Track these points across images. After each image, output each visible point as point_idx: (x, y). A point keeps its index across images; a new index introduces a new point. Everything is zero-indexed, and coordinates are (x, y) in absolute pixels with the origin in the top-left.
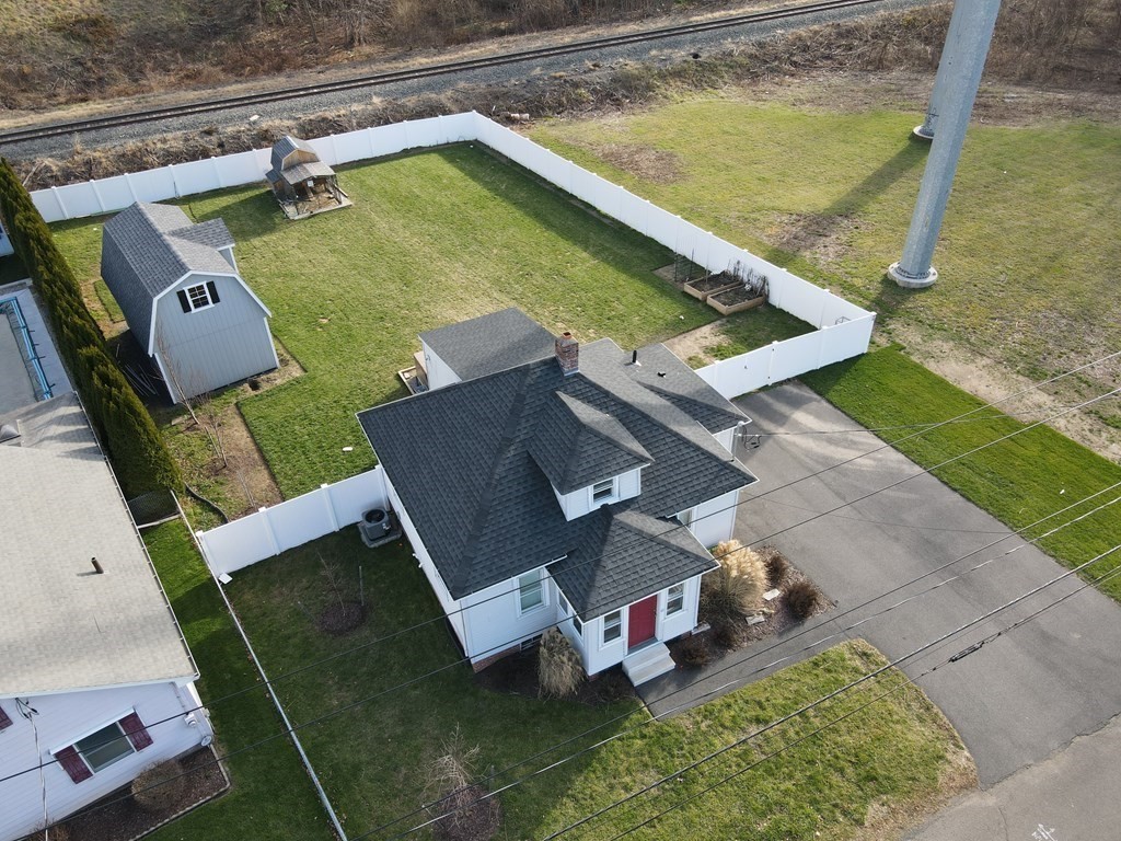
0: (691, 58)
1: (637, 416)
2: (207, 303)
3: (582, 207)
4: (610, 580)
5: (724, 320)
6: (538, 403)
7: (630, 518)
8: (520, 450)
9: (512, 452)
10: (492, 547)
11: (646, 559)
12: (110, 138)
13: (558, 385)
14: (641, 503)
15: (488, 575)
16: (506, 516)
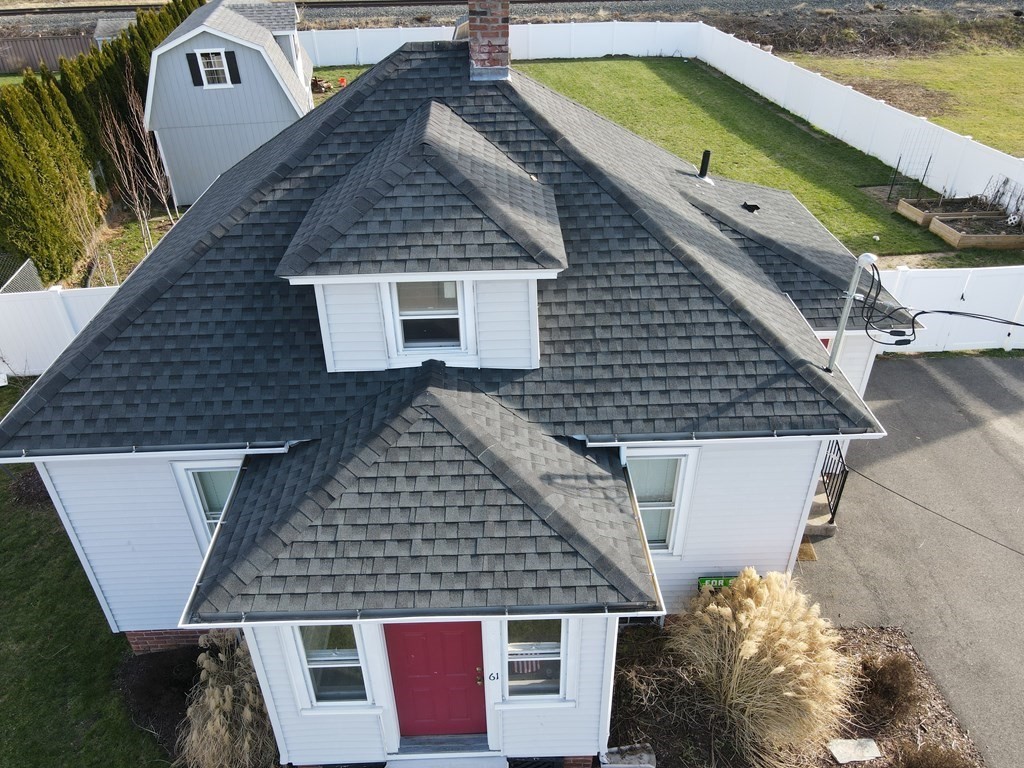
2: (225, 82)
4: (324, 536)
6: (386, 116)
7: (478, 413)
8: (298, 195)
9: (279, 195)
10: (125, 371)
11: (452, 515)
13: (447, 92)
14: (530, 388)
15: (79, 428)
16: (195, 316)
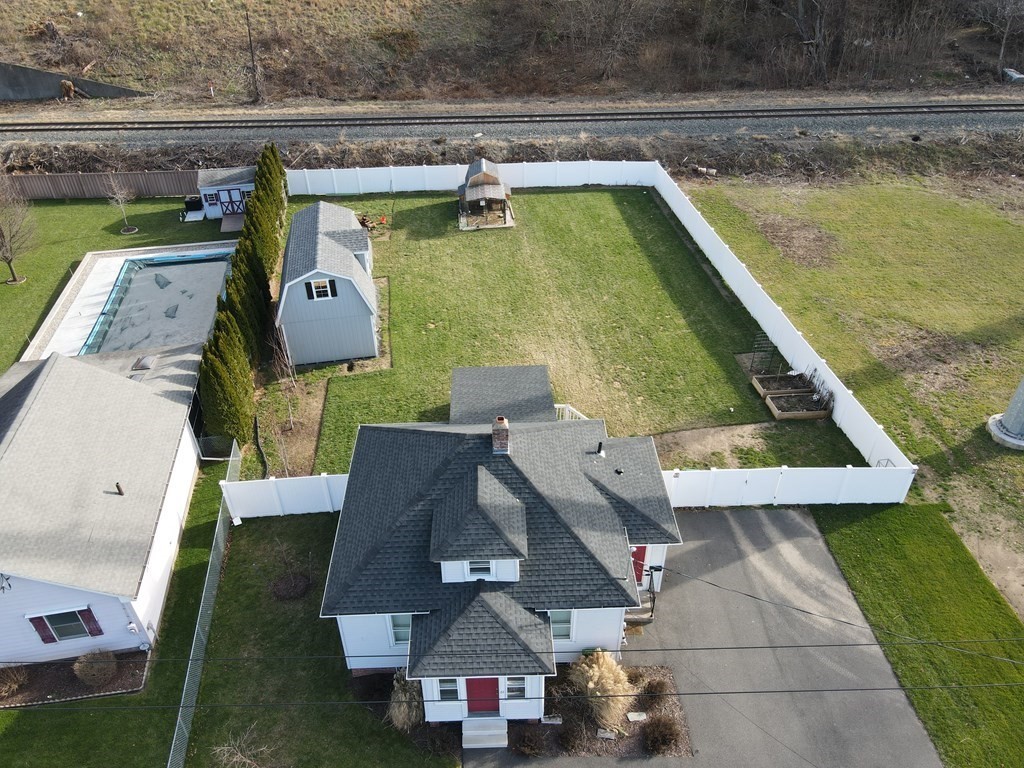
0: (910, 140)
1: (545, 510)
2: (327, 295)
3: (710, 273)
4: (449, 649)
5: (773, 424)
6: (459, 471)
7: (497, 601)
8: (427, 507)
9: (420, 507)
10: (370, 582)
11: (489, 642)
12: (367, 135)
13: (484, 459)
14: (516, 589)
15: (356, 605)
16: (393, 560)
